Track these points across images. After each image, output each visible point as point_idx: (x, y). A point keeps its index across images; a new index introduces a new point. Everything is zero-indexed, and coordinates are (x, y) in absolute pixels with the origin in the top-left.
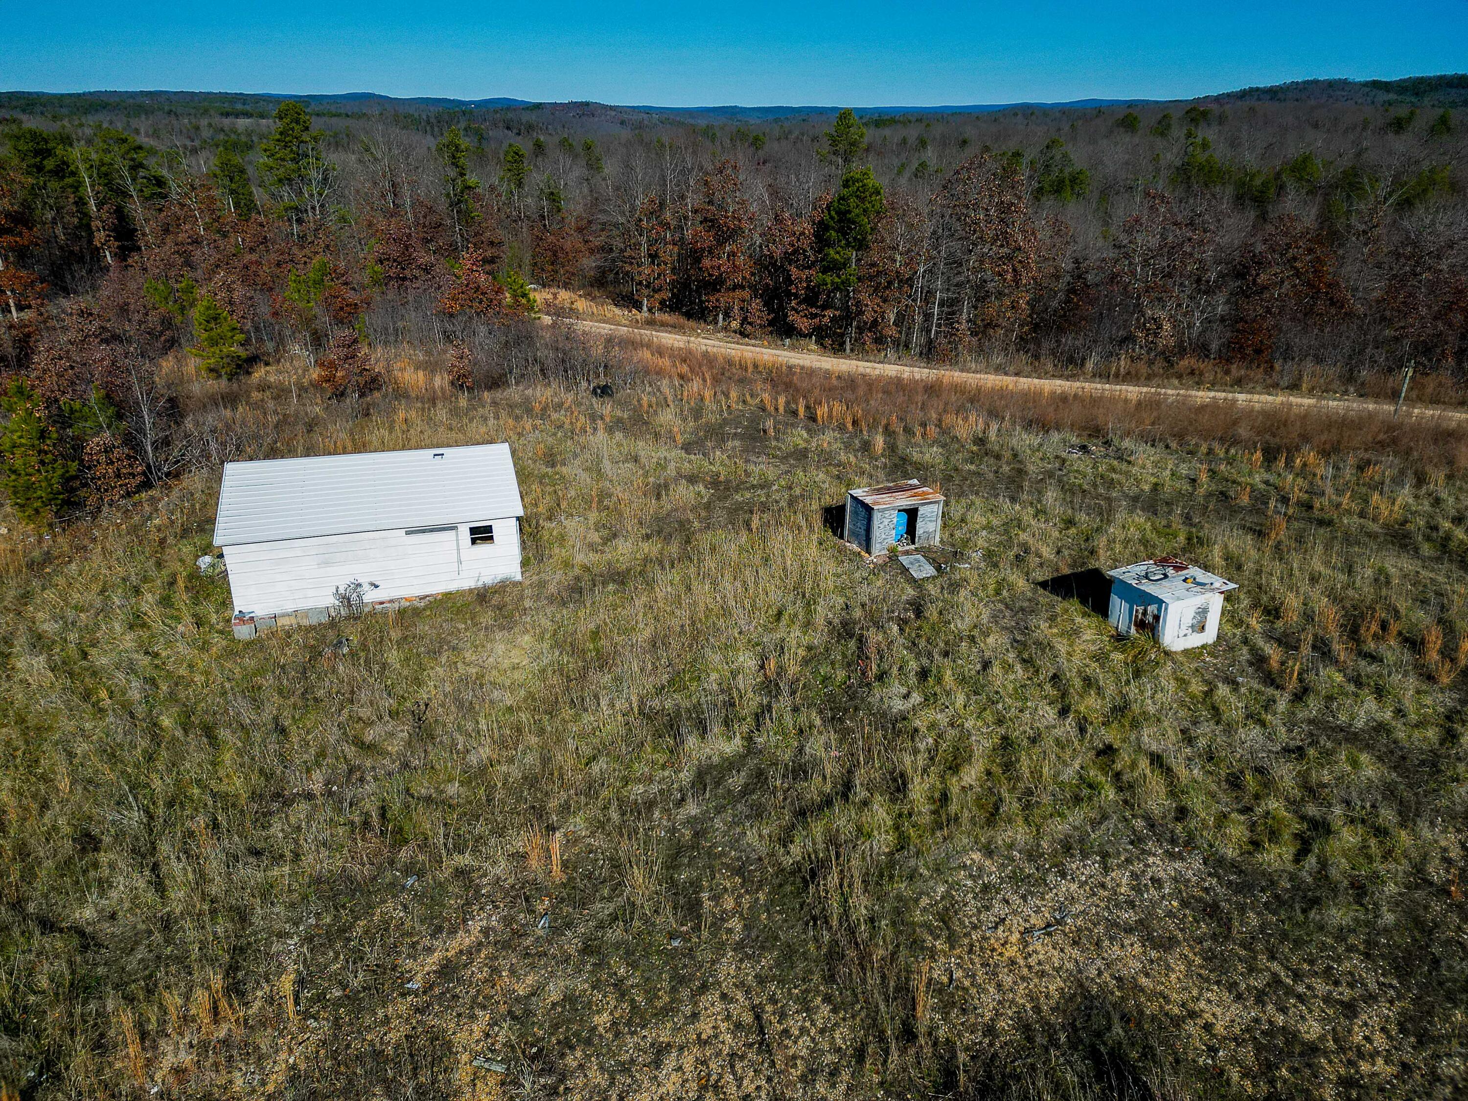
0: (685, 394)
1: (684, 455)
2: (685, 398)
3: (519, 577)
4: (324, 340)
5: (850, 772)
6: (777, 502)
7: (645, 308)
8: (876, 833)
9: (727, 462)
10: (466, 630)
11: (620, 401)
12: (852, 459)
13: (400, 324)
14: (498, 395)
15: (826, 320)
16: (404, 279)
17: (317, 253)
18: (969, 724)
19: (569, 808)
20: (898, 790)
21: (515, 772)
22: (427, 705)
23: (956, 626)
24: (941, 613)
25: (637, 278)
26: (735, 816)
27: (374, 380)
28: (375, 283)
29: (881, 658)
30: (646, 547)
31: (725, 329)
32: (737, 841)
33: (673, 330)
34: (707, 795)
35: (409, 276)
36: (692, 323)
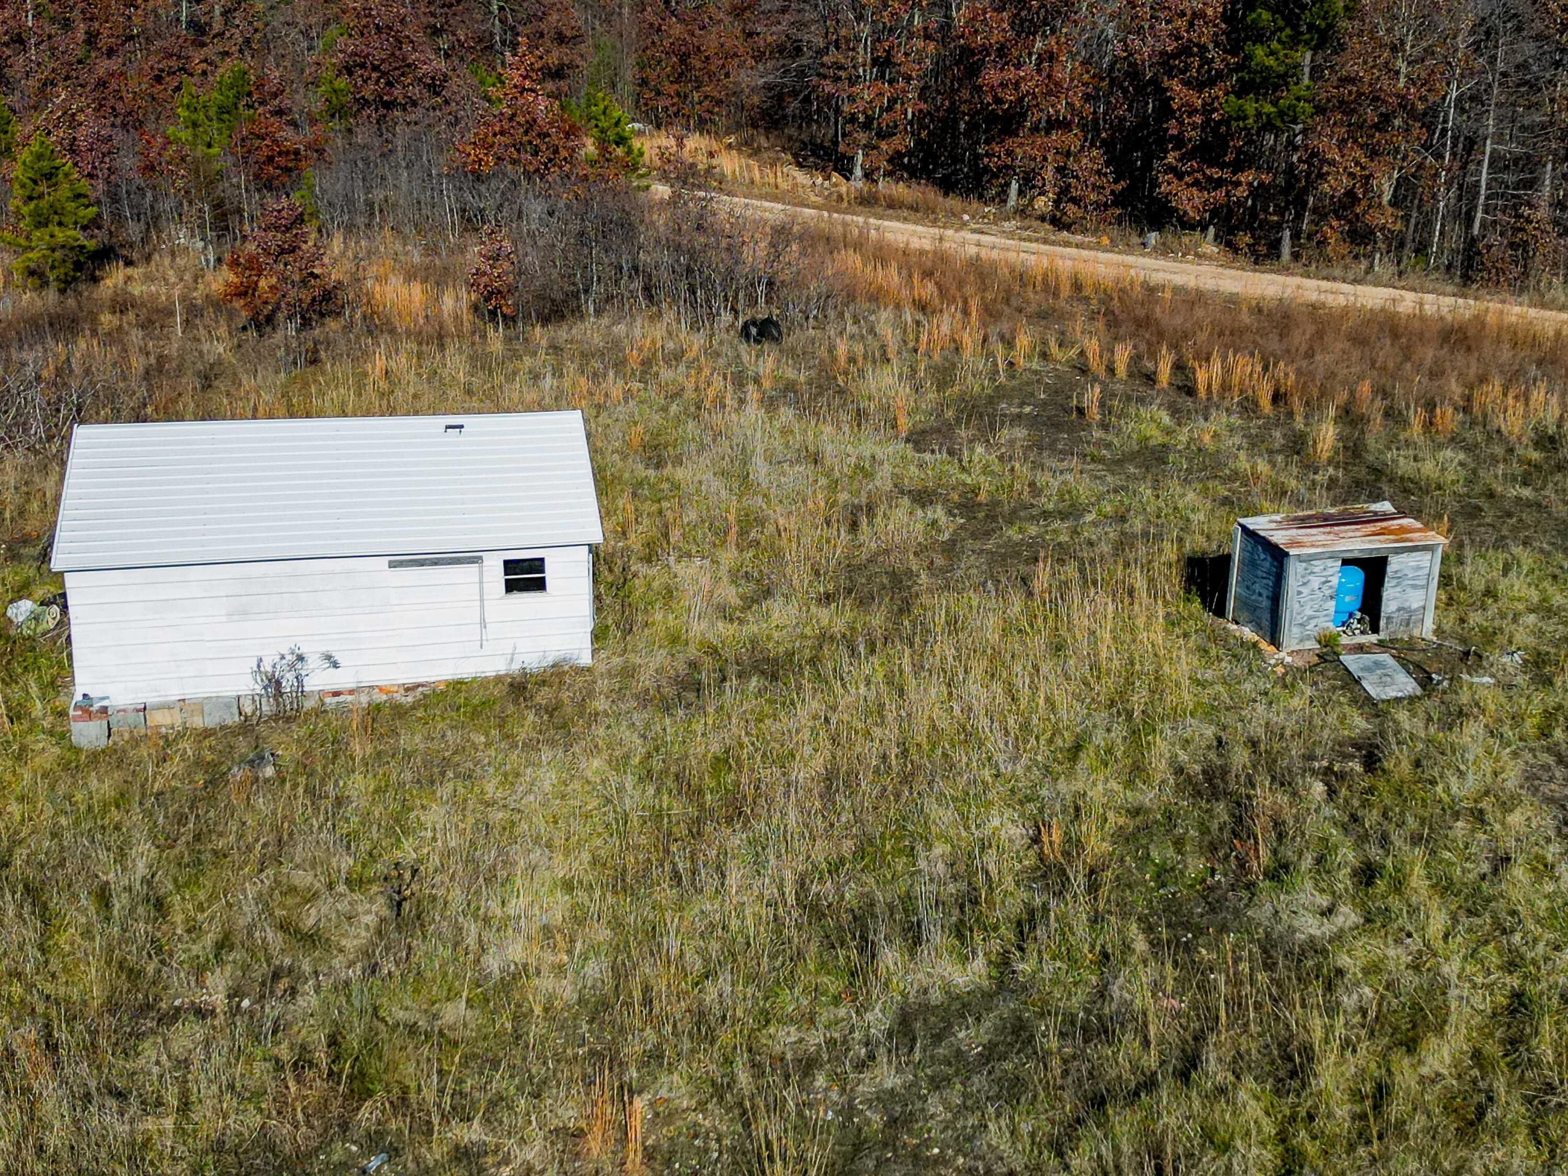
0: (924, 338)
1: (909, 450)
2: (922, 348)
3: (586, 659)
4: (233, 221)
5: (1200, 1038)
6: (1091, 544)
7: (858, 172)
8: (1239, 1143)
9: (996, 467)
10: (488, 745)
11: (793, 349)
12: (1263, 466)
13: (378, 195)
14: (562, 333)
15: (1241, 192)
16: (389, 106)
17: (227, 54)
18: (1450, 969)
19: (661, 1057)
20: (1293, 1074)
21: (567, 991)
22: (415, 872)
23: (1447, 789)
24: (1417, 764)
25: (846, 108)
26: (965, 1095)
27: (327, 296)
28: (336, 112)
29: (1281, 836)
30: (824, 615)
31: (1022, 212)
32: (969, 1139)
33: (913, 215)
34: (917, 1056)
35: (401, 100)
36: (953, 202)
